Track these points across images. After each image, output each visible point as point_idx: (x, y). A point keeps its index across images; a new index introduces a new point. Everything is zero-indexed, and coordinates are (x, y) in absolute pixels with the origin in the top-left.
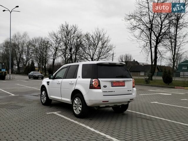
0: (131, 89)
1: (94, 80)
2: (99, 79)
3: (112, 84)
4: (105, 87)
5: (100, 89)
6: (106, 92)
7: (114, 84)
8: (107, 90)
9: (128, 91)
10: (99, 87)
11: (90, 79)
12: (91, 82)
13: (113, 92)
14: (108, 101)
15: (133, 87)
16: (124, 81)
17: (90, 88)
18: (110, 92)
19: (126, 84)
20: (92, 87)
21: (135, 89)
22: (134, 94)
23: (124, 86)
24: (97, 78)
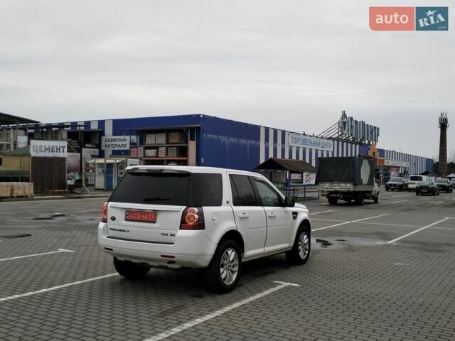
3: (126, 215)
4: (113, 219)
5: (107, 222)
6: (115, 230)
7: (131, 216)
8: (117, 228)
9: (164, 235)
13: (125, 231)
14: (112, 250)
18: (120, 230)
24: (108, 201)
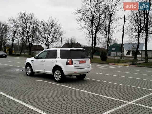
0: (89, 65)
1: (69, 60)
2: (72, 59)
3: (79, 62)
4: (75, 63)
5: (73, 65)
6: (76, 67)
7: (80, 62)
9: (88, 66)
10: (72, 64)
11: (67, 59)
12: (67, 61)
14: (77, 72)
15: (90, 64)
16: (85, 60)
17: (67, 65)
18: (78, 66)
19: (87, 62)
20: (68, 64)
21: (91, 64)
22: (90, 68)
23: (86, 63)
24: (71, 59)
